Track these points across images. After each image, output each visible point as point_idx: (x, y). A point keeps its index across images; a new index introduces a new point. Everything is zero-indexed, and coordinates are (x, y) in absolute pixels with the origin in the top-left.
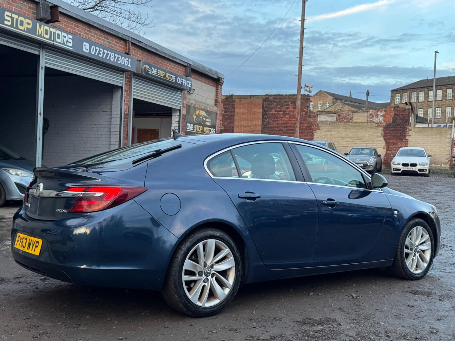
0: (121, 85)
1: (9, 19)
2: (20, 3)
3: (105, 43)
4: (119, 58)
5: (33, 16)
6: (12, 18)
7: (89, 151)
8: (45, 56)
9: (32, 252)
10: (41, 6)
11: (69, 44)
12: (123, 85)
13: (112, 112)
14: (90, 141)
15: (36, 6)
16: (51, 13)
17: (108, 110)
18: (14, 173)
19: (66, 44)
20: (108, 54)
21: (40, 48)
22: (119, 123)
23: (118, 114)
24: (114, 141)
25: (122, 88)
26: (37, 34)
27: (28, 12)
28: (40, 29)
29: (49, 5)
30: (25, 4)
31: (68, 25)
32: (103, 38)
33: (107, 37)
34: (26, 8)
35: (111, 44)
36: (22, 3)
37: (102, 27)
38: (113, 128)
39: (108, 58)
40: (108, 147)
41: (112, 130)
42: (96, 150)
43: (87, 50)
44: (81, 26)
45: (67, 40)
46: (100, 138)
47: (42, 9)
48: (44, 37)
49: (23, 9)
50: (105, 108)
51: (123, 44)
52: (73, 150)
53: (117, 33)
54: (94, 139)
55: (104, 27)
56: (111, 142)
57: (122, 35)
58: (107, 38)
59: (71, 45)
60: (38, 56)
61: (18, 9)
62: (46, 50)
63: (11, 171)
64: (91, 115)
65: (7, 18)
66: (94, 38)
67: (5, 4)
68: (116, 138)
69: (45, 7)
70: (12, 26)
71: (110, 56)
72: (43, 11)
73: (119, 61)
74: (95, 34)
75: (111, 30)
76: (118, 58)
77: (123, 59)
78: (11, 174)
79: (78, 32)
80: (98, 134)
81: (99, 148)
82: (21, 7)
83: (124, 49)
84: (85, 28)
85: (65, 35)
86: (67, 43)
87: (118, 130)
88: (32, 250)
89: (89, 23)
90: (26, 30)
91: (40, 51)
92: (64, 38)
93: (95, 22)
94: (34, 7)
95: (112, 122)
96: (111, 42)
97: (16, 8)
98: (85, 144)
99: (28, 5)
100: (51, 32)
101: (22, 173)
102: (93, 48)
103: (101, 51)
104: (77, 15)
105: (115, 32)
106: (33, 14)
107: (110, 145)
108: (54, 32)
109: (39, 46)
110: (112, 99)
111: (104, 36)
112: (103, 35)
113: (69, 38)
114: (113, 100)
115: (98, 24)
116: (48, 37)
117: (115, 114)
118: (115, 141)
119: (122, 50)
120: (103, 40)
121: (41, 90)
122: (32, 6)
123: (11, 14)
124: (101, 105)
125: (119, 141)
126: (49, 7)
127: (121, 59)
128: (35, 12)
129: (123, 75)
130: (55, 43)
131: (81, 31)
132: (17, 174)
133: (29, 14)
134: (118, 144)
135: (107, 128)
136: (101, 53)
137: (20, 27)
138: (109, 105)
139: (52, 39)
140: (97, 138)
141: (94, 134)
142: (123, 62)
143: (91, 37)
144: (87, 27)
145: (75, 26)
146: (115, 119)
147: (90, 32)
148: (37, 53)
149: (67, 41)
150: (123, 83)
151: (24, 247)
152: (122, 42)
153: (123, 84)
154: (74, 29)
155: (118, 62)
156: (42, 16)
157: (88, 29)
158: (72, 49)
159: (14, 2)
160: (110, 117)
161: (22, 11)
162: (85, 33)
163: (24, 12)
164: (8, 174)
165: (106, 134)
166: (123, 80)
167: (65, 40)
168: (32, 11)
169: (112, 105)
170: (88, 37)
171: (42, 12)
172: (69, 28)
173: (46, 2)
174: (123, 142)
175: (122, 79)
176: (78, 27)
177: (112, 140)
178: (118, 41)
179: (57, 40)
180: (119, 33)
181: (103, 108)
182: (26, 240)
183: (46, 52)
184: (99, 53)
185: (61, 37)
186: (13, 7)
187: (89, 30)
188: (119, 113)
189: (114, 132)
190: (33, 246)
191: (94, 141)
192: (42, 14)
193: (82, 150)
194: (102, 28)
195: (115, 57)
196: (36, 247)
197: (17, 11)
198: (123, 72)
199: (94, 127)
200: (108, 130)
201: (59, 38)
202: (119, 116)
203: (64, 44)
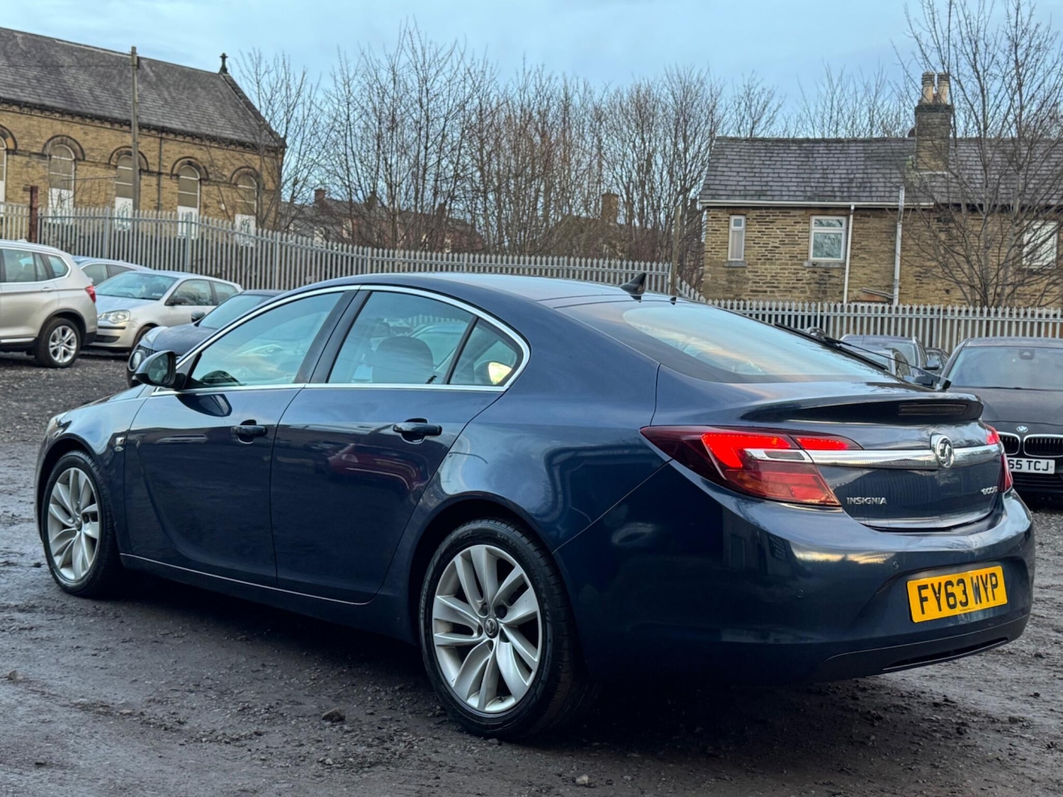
9: (992, 604)
88: (988, 600)
151: (965, 604)
182: (961, 585)
190: (986, 589)
196: (995, 586)
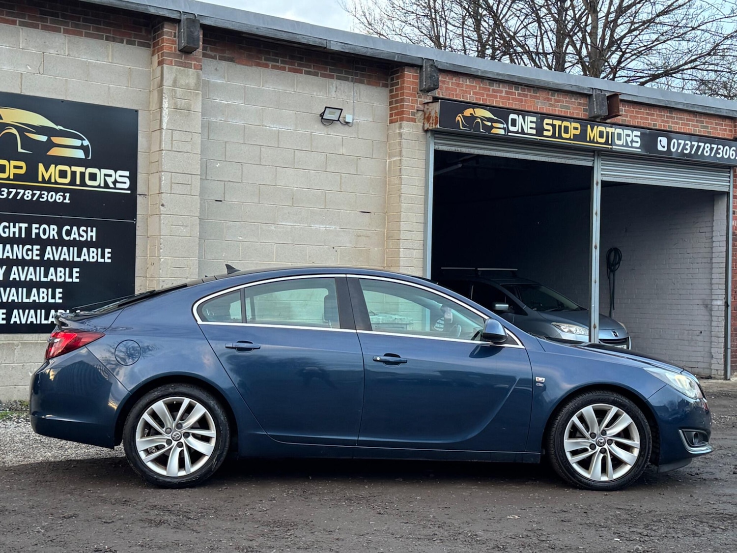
0: (726, 190)
1: (550, 128)
2: (566, 101)
3: (697, 129)
4: (720, 149)
5: (584, 114)
6: (554, 126)
7: (680, 294)
8: (602, 166)
10: (595, 100)
11: (635, 145)
12: (729, 190)
13: (714, 232)
14: (681, 279)
15: (588, 100)
16: (609, 105)
17: (709, 229)
18: (566, 330)
19: (630, 145)
20: (699, 147)
21: (594, 157)
22: (724, 249)
23: (722, 236)
24: (717, 278)
25: (728, 193)
26: (588, 140)
27: (577, 110)
28: (592, 132)
29: (606, 95)
30: (573, 100)
31: (635, 116)
32: (694, 122)
33: (700, 119)
34: (574, 106)
35: (708, 129)
36: (568, 101)
37: (691, 107)
38: (715, 257)
39: (699, 153)
40: (708, 288)
41: (714, 260)
42: (691, 293)
43: (664, 147)
44: (656, 112)
45: (632, 139)
46: (697, 273)
47: (596, 103)
48: (597, 143)
49: (571, 108)
50: (702, 227)
51: (730, 125)
52: (656, 294)
53: (717, 110)
54: (687, 275)
55: (695, 106)
56: (713, 280)
57: (727, 111)
58: (701, 121)
59: (638, 145)
60: (592, 168)
61: (563, 110)
62: (602, 157)
63: (562, 327)
64: (682, 239)
65: (546, 127)
66: (677, 126)
67: (546, 106)
68: (721, 273)
69: (600, 100)
70: (553, 136)
71: (704, 148)
72: (597, 105)
73: (719, 154)
74: (681, 119)
75: (707, 108)
76: (718, 149)
77: (727, 149)
78: (563, 331)
79: (652, 122)
80: (693, 268)
81: (695, 290)
82: (568, 106)
83: (732, 132)
84: (663, 114)
85: (629, 132)
86: (632, 144)
87: (724, 260)
89: (669, 105)
90: (572, 138)
91: (594, 160)
92: (627, 137)
93: (680, 102)
94: (586, 102)
95: (713, 249)
96: (708, 126)
97: (561, 109)
98: (674, 284)
99: (576, 101)
100: (608, 133)
101: (577, 329)
102: (674, 143)
103: (687, 144)
104: (649, 98)
105: (714, 109)
106: (584, 112)
107: (711, 284)
108: (612, 132)
109: (593, 154)
110: (713, 212)
111: (695, 119)
112: (694, 117)
113: (635, 136)
114: (715, 214)
115: (684, 104)
116: (603, 140)
117: (719, 235)
118: (720, 279)
119: (728, 134)
120: (694, 126)
121: (596, 213)
122: (582, 102)
123: (552, 120)
124: (698, 222)
125: (726, 278)
126: (606, 98)
127: (723, 151)
128: (587, 108)
129: (730, 173)
130: (614, 147)
131: (656, 119)
132: (570, 332)
133: (579, 113)
134: (724, 283)
135: (707, 258)
136: (688, 147)
137: (564, 135)
138: (710, 221)
139: (610, 142)
140: (691, 275)
141: (687, 269)
142: (726, 155)
143: (672, 125)
144: (666, 111)
145: (648, 114)
146: (718, 243)
147: (672, 118)
148: (590, 164)
149: (632, 141)
150: (730, 186)
152: (727, 122)
153: (730, 188)
154: (647, 119)
155: (718, 156)
156: (596, 113)
157: (668, 114)
158: (640, 150)
159: (558, 102)
160: (710, 240)
161: (569, 111)
162: (663, 121)
163: (572, 111)
164: (559, 331)
165: (705, 268)
166: (730, 181)
167: (629, 139)
168: (582, 107)
169: (713, 221)
170: (669, 126)
171: (595, 107)
172: (637, 120)
173: (602, 92)
174: (732, 278)
175: (729, 179)
176: (652, 115)
177: (714, 276)
178: (721, 122)
179: (617, 142)
180: (721, 110)
181: (700, 227)
183: (602, 161)
184: (684, 148)
185: (623, 137)
186: (557, 109)
187: (670, 116)
188: (724, 233)
189: (718, 264)
191: (688, 279)
192: (595, 110)
193: (670, 294)
194: (691, 109)
195: (712, 149)
197: (562, 112)
198: (730, 169)
199: (686, 258)
200: (709, 262)
201: (619, 138)
202: (724, 238)
203: (627, 146)
